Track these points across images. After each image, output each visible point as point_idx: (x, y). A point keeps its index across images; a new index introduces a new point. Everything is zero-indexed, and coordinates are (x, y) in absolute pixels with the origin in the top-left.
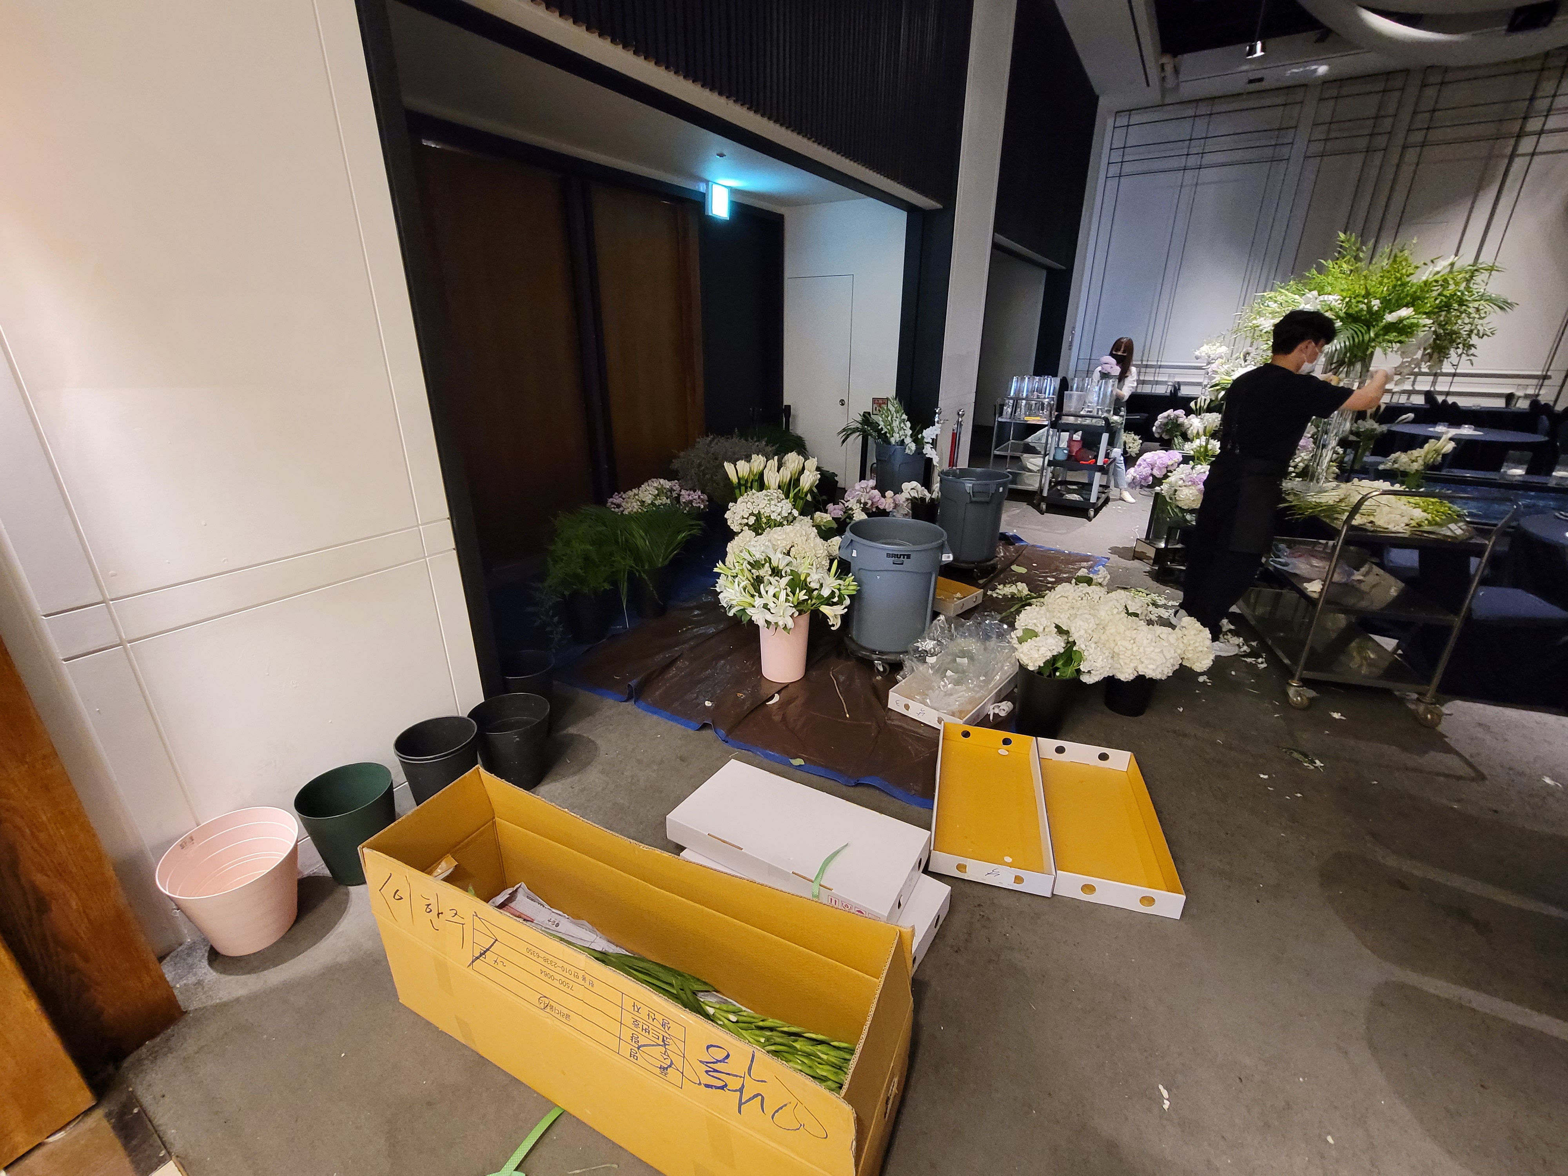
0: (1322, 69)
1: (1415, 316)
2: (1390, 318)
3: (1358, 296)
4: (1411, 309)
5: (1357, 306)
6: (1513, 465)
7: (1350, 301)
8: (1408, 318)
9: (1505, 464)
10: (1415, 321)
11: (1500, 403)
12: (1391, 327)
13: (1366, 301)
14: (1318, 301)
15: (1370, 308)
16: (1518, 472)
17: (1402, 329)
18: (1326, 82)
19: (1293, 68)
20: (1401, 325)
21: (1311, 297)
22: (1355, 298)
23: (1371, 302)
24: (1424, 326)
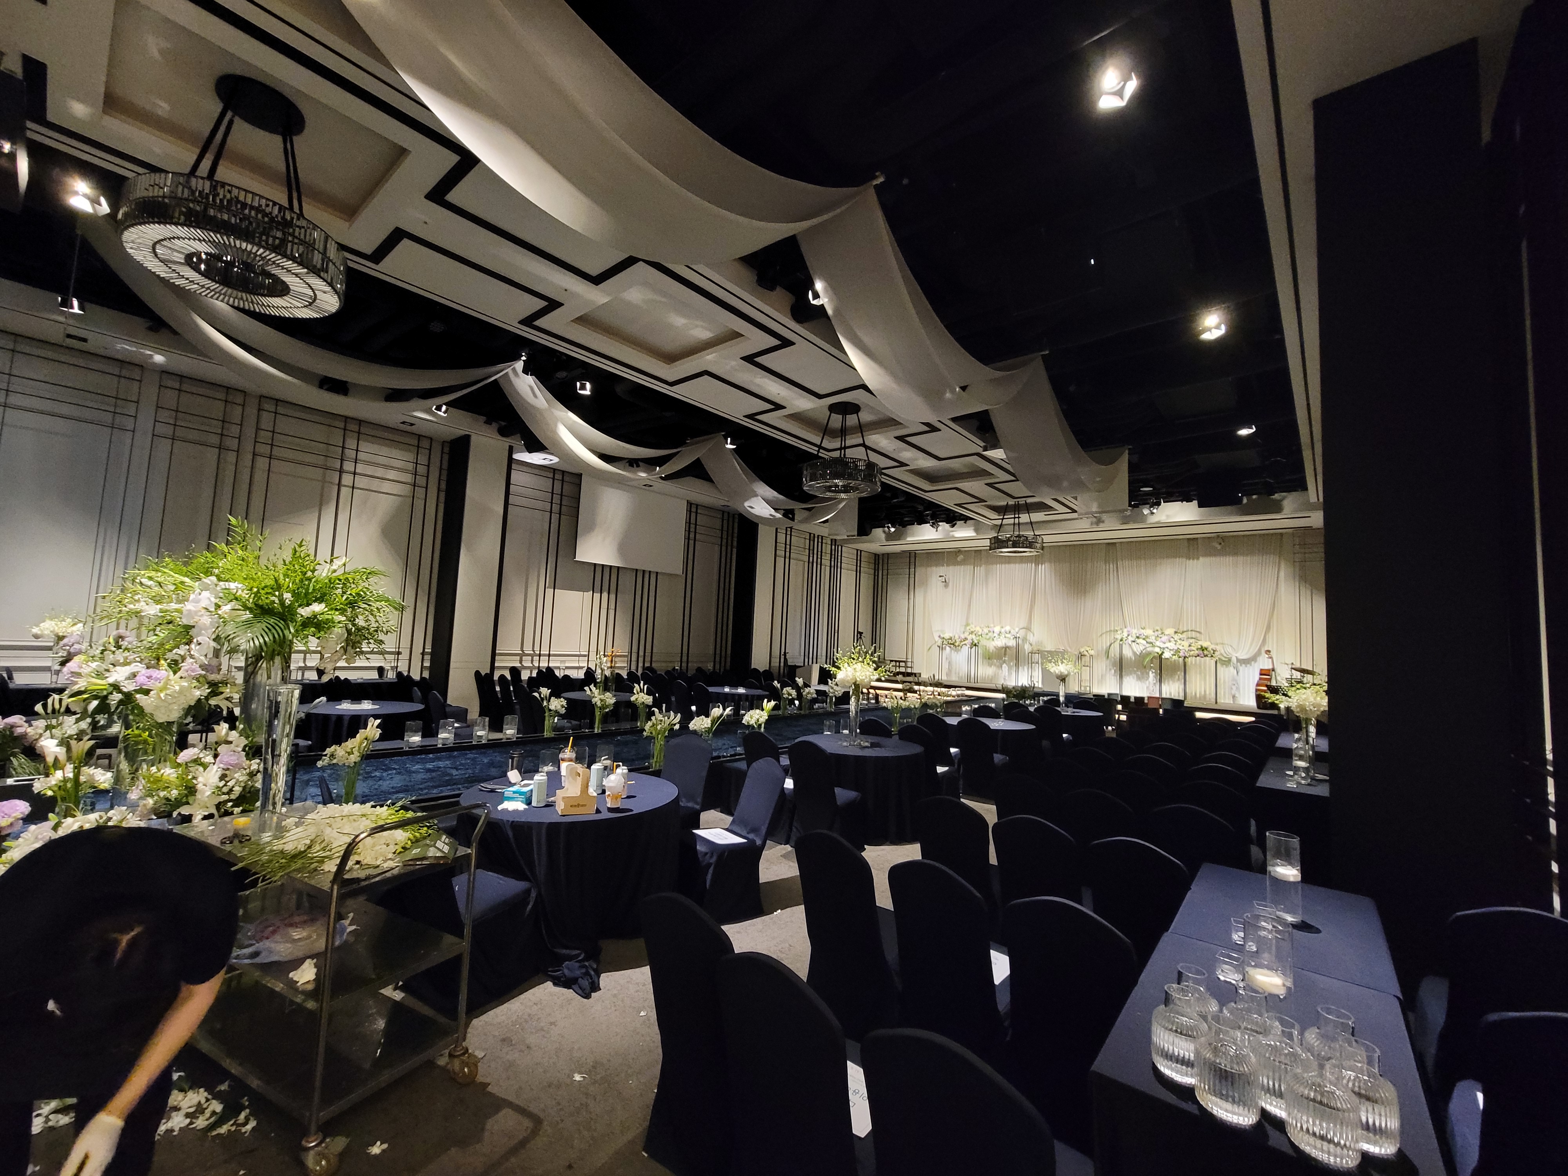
0: (159, 359)
1: (329, 613)
2: (305, 612)
3: (266, 587)
4: (323, 605)
5: (267, 598)
6: (411, 734)
7: (258, 592)
8: (322, 614)
9: (406, 734)
10: (330, 617)
11: (374, 675)
12: (307, 623)
13: (277, 593)
14: (218, 588)
15: (282, 602)
16: (416, 739)
17: (316, 624)
18: (164, 372)
19: (124, 344)
20: (316, 620)
21: (209, 583)
22: (263, 589)
23: (283, 595)
24: (339, 622)
